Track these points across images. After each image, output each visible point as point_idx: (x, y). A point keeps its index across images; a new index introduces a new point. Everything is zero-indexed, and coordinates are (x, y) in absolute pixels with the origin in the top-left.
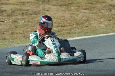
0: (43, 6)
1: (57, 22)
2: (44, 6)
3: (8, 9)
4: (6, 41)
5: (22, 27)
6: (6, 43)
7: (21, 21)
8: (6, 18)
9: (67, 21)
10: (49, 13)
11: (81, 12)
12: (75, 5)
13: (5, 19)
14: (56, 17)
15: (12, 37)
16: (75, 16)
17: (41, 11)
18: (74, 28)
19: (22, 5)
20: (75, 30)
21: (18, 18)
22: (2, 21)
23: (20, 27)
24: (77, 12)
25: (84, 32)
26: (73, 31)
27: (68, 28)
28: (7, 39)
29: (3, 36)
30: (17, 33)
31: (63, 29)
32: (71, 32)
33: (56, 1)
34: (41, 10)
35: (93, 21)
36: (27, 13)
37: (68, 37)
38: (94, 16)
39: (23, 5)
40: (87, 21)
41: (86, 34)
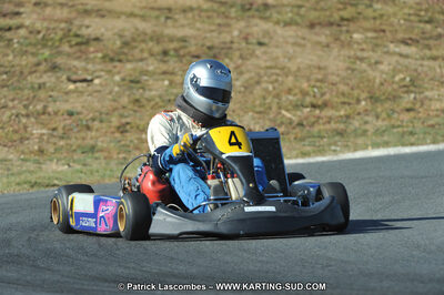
0: (242, 24)
1: (297, 91)
2: (248, 26)
3: (108, 34)
4: (96, 159)
5: (161, 104)
6: (95, 166)
7: (157, 80)
8: (99, 67)
9: (333, 84)
10: (265, 53)
11: (387, 53)
12: (368, 24)
13: (95, 72)
14: (294, 68)
15: (123, 143)
16: (364, 66)
17: (235, 46)
18: (359, 114)
19: (163, 19)
20: (366, 123)
21: (145, 67)
22: (85, 80)
23: (153, 103)
24: (373, 51)
25: (400, 129)
26: (356, 123)
27: (337, 114)
28: (102, 151)
29: (84, 139)
30: (141, 128)
31: (319, 117)
32: (349, 130)
33: (293, 6)
34: (236, 40)
35: (432, 89)
36: (182, 52)
37: (338, 149)
38: (438, 70)
39: (167, 18)
40: (412, 88)
41: (406, 137)
